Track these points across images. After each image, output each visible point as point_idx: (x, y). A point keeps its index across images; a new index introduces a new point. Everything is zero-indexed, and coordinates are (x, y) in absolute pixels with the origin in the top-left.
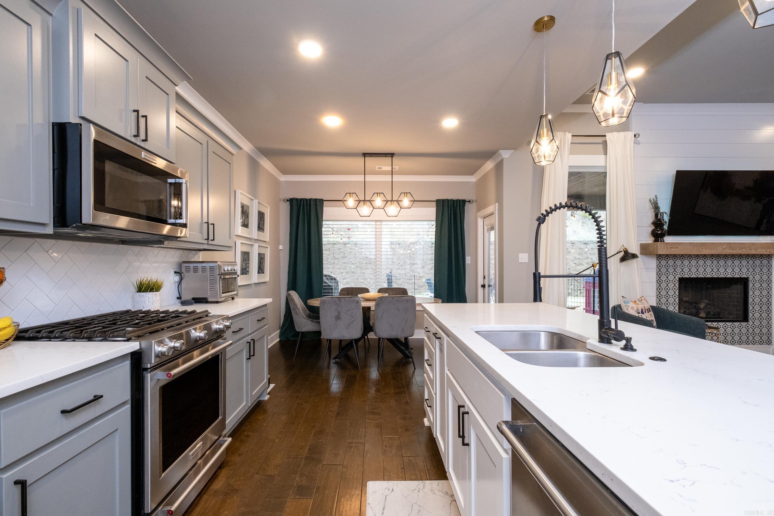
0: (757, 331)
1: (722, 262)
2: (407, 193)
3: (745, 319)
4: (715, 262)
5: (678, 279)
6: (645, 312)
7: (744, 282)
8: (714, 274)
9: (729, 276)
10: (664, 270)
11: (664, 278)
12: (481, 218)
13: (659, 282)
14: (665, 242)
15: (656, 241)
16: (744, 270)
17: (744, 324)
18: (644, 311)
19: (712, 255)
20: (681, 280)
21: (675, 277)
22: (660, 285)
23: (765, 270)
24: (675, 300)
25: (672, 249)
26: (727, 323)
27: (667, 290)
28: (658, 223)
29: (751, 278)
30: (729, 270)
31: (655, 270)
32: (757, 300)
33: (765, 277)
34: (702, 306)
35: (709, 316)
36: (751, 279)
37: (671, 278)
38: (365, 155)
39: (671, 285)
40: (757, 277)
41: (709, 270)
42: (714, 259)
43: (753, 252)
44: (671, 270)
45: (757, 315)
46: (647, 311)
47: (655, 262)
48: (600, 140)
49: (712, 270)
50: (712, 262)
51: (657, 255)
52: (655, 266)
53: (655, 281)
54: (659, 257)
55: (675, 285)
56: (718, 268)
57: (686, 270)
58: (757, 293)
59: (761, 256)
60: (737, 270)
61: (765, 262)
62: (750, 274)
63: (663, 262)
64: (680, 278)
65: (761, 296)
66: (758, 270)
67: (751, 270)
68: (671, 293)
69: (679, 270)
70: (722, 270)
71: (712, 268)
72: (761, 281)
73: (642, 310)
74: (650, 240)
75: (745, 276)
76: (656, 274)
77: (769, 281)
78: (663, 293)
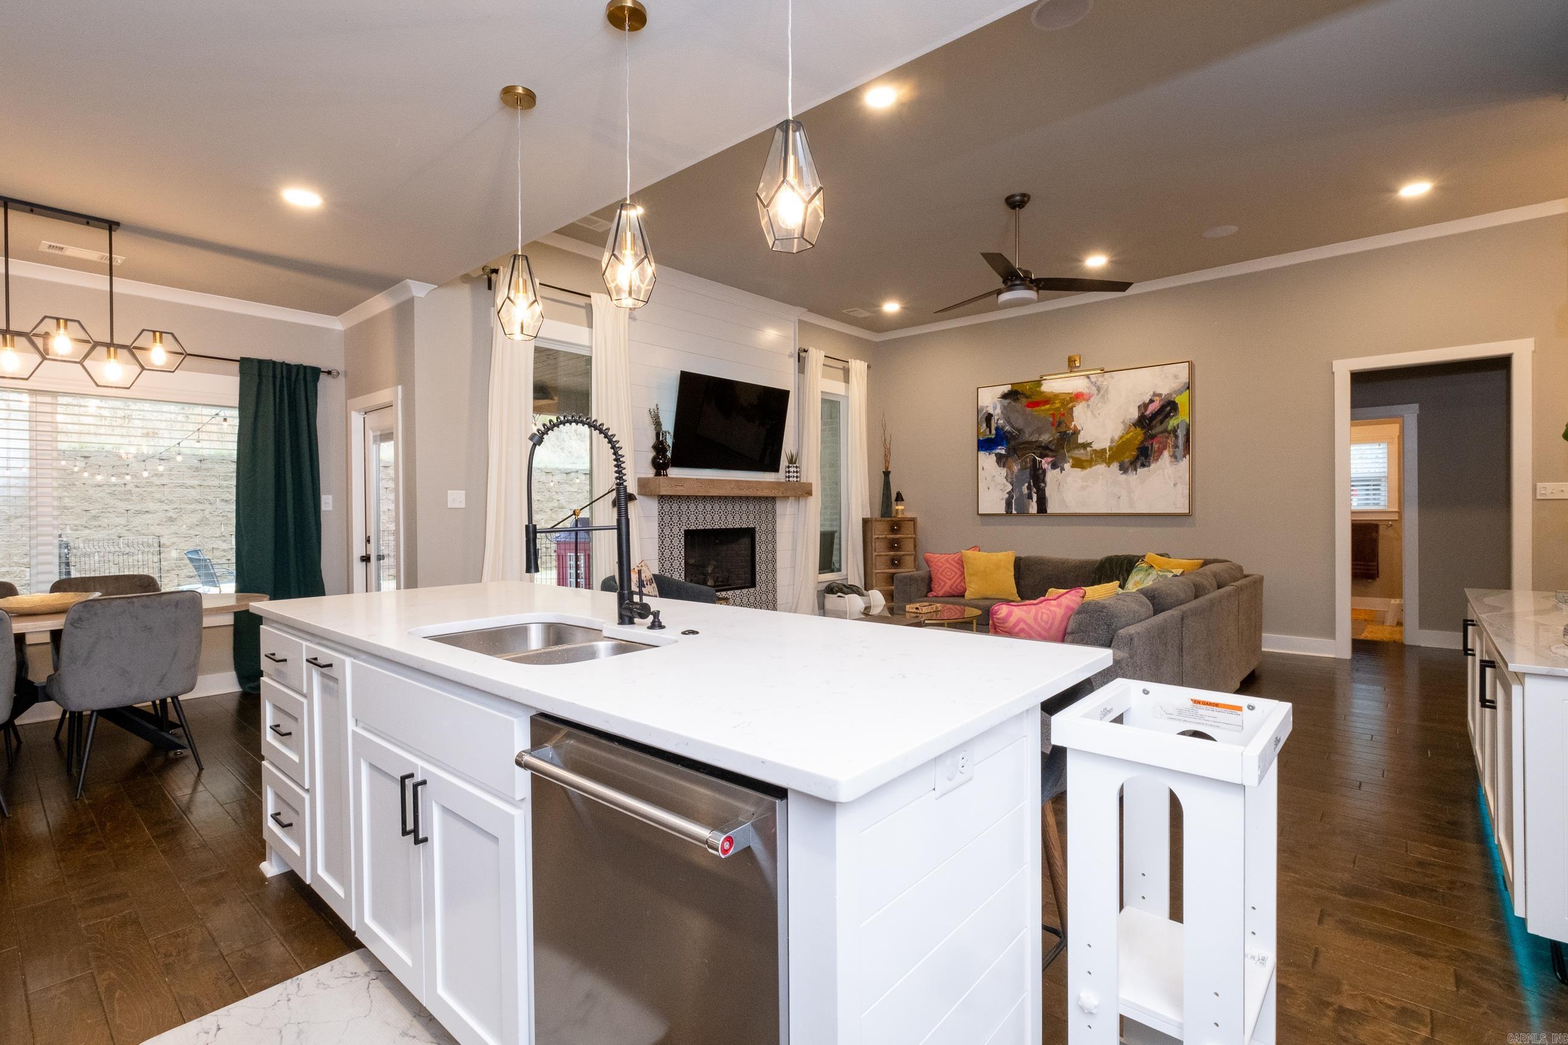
0: (764, 597)
1: (730, 507)
2: (161, 333)
3: (753, 584)
4: (723, 507)
5: (683, 533)
6: (647, 584)
7: (750, 533)
8: (722, 523)
9: (738, 526)
10: (667, 519)
11: (667, 531)
12: (359, 411)
13: (662, 537)
14: (669, 476)
15: (658, 474)
16: (751, 518)
17: (752, 590)
19: (720, 497)
20: (688, 534)
21: (680, 530)
22: (662, 542)
23: (770, 516)
24: (680, 564)
25: (678, 488)
26: (735, 591)
27: (671, 549)
28: (659, 447)
29: (757, 528)
30: (737, 518)
31: (657, 519)
32: (763, 557)
33: (770, 527)
34: (710, 570)
35: (717, 584)
36: (757, 530)
37: (676, 530)
39: (676, 542)
40: (763, 528)
41: (716, 518)
42: (722, 502)
43: (760, 494)
44: (675, 519)
45: (763, 577)
47: (657, 507)
48: (582, 301)
49: (721, 518)
50: (721, 507)
51: (659, 496)
52: (656, 513)
53: (657, 537)
54: (662, 498)
55: (680, 541)
56: (726, 515)
57: (693, 518)
58: (763, 547)
59: (767, 499)
60: (744, 517)
61: (770, 506)
62: (756, 522)
63: (666, 507)
64: (685, 531)
65: (767, 552)
66: (763, 517)
67: (757, 517)
68: (676, 553)
69: (684, 518)
70: (730, 518)
71: (720, 515)
72: (767, 532)
74: (650, 473)
75: (752, 526)
76: (657, 525)
77: (774, 532)
78: (667, 554)
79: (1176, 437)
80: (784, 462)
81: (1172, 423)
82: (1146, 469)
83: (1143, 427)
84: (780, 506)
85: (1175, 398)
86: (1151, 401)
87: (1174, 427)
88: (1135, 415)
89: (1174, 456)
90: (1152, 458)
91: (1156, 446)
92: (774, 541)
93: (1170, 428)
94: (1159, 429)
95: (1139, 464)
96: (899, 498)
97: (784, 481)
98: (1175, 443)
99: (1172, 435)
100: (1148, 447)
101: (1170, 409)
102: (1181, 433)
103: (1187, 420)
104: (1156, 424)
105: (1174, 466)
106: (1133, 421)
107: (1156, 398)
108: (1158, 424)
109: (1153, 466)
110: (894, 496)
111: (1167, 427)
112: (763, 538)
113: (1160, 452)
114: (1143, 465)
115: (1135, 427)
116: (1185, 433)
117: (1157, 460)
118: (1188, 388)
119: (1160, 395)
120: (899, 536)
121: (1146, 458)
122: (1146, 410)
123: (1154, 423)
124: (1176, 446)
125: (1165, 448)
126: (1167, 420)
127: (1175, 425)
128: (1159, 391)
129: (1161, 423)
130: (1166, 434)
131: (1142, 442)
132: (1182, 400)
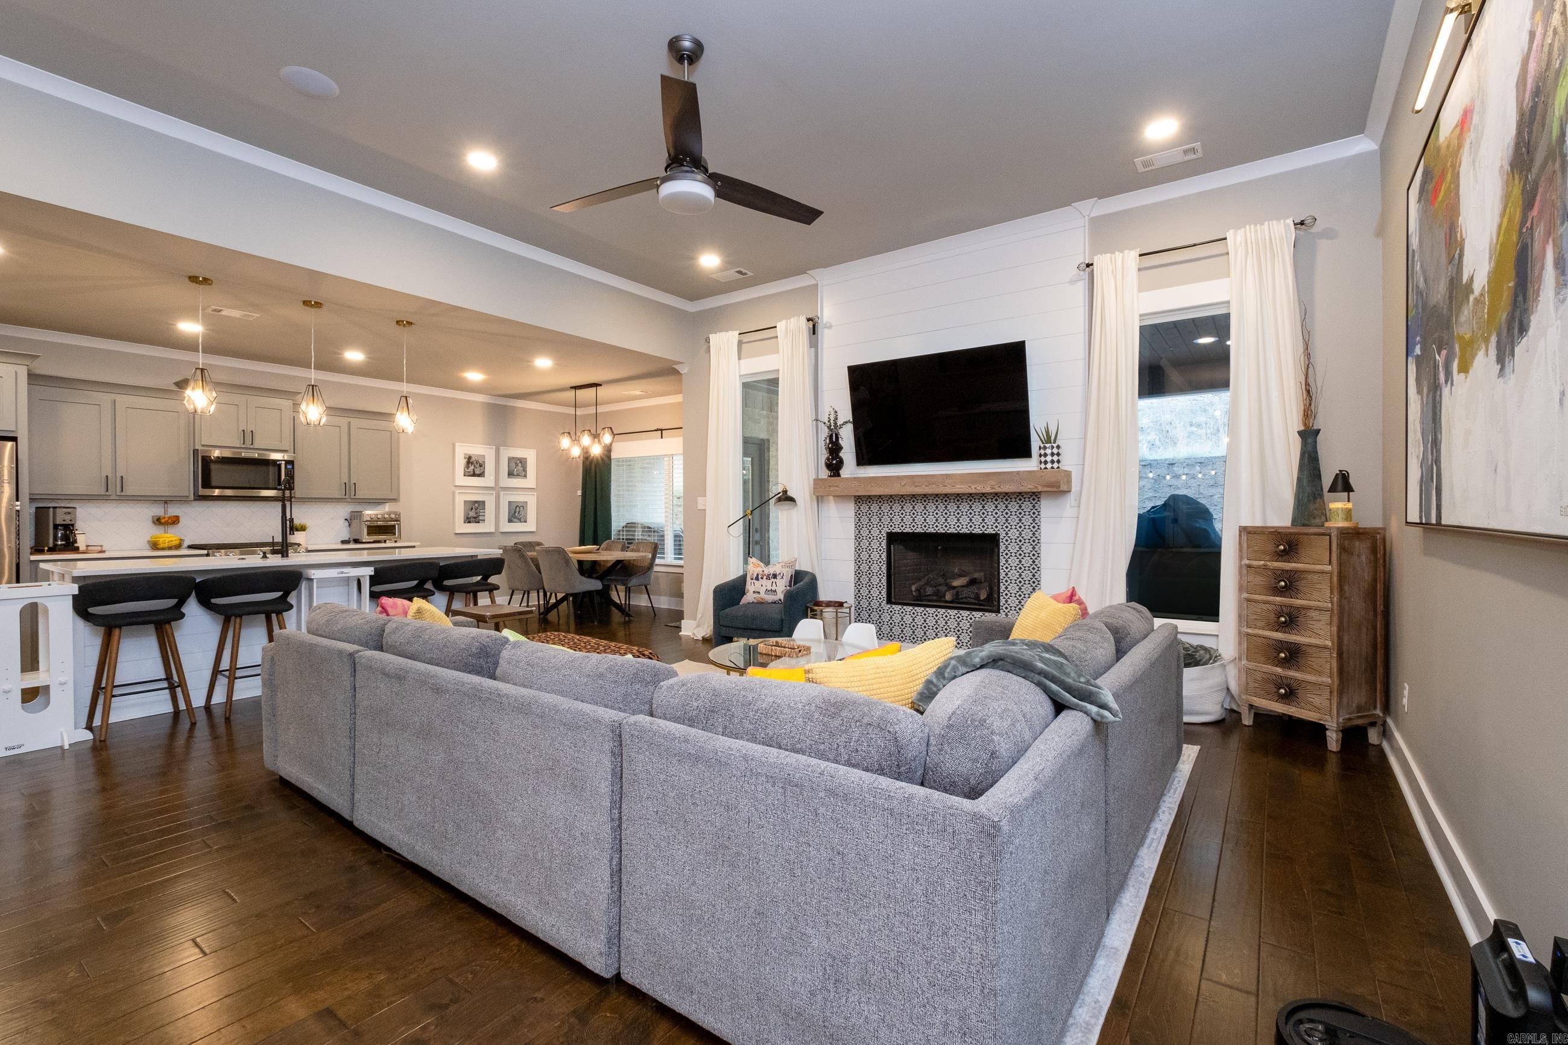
1: (952, 507)
2: (608, 427)
4: (942, 507)
5: (885, 535)
6: (762, 578)
7: (991, 542)
8: (940, 526)
9: (965, 531)
10: (865, 520)
11: (865, 532)
13: (858, 538)
15: (833, 475)
16: (989, 520)
18: (760, 577)
19: (937, 495)
20: (891, 537)
21: (880, 532)
22: (859, 544)
23: (1027, 520)
24: (880, 568)
26: (961, 612)
27: (869, 550)
28: (834, 448)
29: (1002, 534)
30: (965, 520)
31: (853, 520)
32: (1013, 574)
33: (1027, 534)
36: (1001, 537)
37: (875, 532)
38: (576, 388)
39: (875, 544)
40: (1014, 535)
41: (931, 520)
42: (940, 501)
44: (875, 520)
46: (765, 577)
47: (854, 508)
49: (937, 520)
50: (937, 507)
51: (855, 496)
52: (853, 514)
53: (854, 538)
54: (859, 499)
55: (880, 544)
56: (946, 516)
57: (897, 520)
58: (1013, 561)
59: (1020, 496)
60: (977, 520)
61: (1027, 506)
62: (1000, 527)
63: (864, 508)
64: (888, 534)
65: (1020, 567)
66: (1014, 520)
67: (1002, 520)
68: (875, 556)
69: (886, 520)
70: (952, 520)
71: (937, 516)
72: (1020, 540)
73: (758, 575)
75: (990, 531)
76: (854, 526)
77: (1035, 542)
78: (864, 556)
80: (1035, 443)
84: (1047, 509)
92: (1035, 555)
96: (1343, 483)
97: (1036, 469)
110: (1327, 481)
112: (1013, 548)
120: (1293, 565)
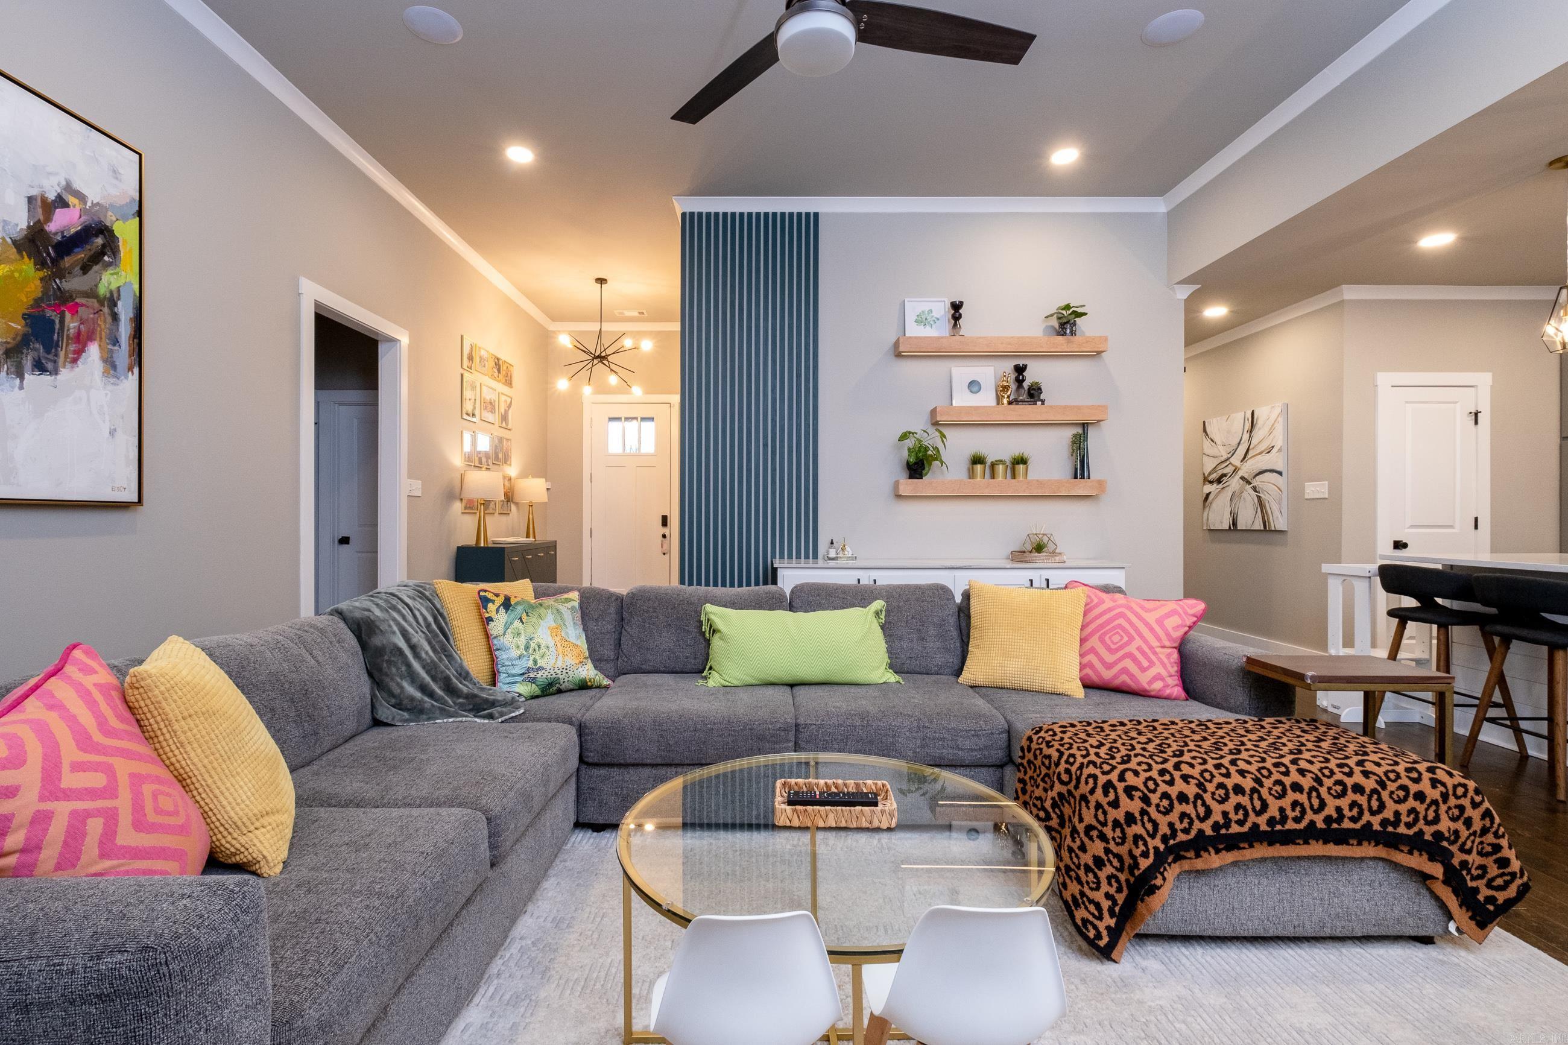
79: (115, 317)
81: (108, 280)
82: (46, 378)
83: (41, 264)
85: (113, 223)
86: (61, 202)
87: (111, 292)
88: (21, 221)
89: (110, 363)
90: (62, 354)
91: (72, 324)
93: (102, 290)
94: (74, 283)
95: (28, 363)
98: (111, 330)
99: (106, 310)
100: (53, 321)
101: (104, 246)
102: (125, 310)
103: (136, 287)
104: (72, 266)
105: (110, 387)
106: (16, 235)
107: (72, 200)
108: (77, 269)
109: (65, 374)
111: (96, 286)
113: (81, 341)
114: (40, 367)
115: (19, 252)
116: (132, 315)
117: (75, 361)
118: (140, 214)
119: (82, 198)
121: (48, 352)
122: (48, 218)
123: (68, 261)
124: (116, 342)
125: (90, 338)
126: (96, 268)
127: (113, 287)
128: (78, 185)
129: (85, 269)
130: (93, 302)
131: (37, 302)
132: (125, 231)
